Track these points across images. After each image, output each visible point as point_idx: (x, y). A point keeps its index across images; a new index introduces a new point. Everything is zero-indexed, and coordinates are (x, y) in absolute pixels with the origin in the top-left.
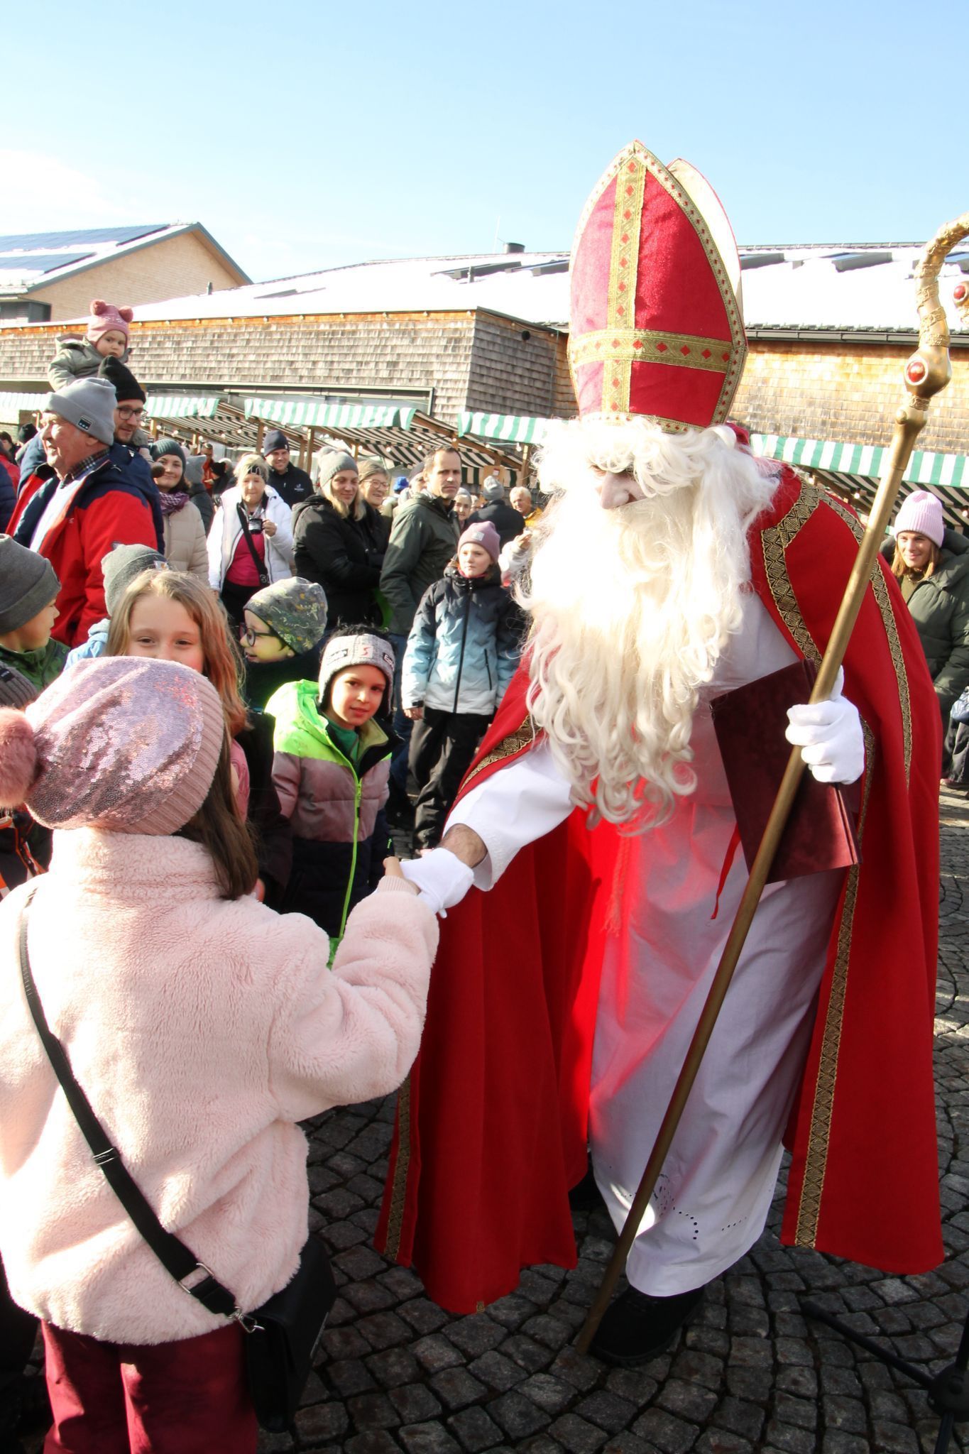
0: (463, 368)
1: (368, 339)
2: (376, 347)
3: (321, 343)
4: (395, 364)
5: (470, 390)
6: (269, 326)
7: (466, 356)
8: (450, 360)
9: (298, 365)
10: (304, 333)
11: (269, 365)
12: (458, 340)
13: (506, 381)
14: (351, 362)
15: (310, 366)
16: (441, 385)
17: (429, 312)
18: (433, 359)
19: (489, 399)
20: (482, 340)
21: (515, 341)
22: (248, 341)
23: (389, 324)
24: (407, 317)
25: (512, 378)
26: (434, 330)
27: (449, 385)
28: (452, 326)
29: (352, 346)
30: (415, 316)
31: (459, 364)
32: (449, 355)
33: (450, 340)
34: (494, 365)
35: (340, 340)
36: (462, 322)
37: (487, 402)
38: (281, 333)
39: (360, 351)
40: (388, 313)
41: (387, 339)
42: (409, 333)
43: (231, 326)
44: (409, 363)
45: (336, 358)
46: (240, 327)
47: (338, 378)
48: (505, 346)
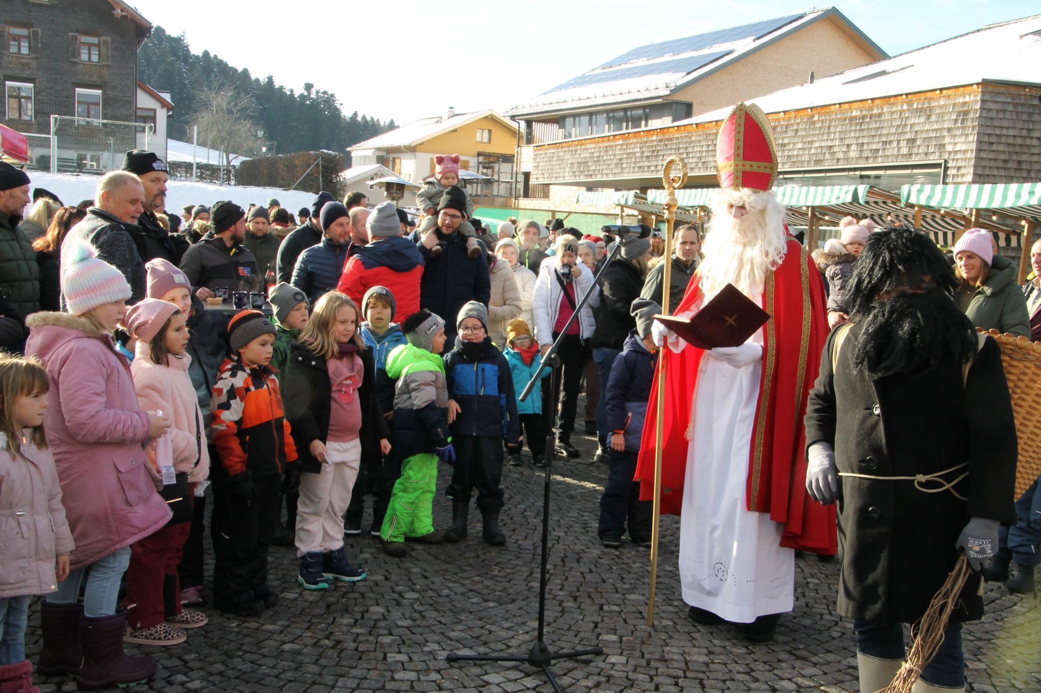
0: (971, 138)
1: (892, 120)
2: (898, 126)
3: (853, 128)
4: (913, 141)
5: (978, 158)
6: (813, 116)
7: (973, 128)
8: (959, 132)
9: (836, 149)
10: (840, 120)
11: (813, 151)
12: (966, 113)
13: (1021, 145)
14: (878, 142)
15: (845, 149)
16: (952, 157)
17: (941, 90)
18: (945, 133)
19: (1000, 165)
20: (989, 110)
21: (1030, 105)
22: (797, 131)
23: (908, 104)
24: (923, 96)
25: (1028, 142)
26: (945, 106)
27: (959, 156)
28: (961, 100)
29: (878, 128)
30: (929, 95)
31: (967, 135)
32: (959, 128)
33: (959, 114)
34: (1004, 132)
35: (868, 123)
36: (970, 95)
37: (998, 168)
38: (822, 121)
39: (885, 132)
40: (907, 95)
41: (907, 118)
42: (925, 112)
43: (784, 119)
44: (925, 138)
45: (866, 141)
46: (790, 119)
47: (867, 158)
48: (1018, 113)
